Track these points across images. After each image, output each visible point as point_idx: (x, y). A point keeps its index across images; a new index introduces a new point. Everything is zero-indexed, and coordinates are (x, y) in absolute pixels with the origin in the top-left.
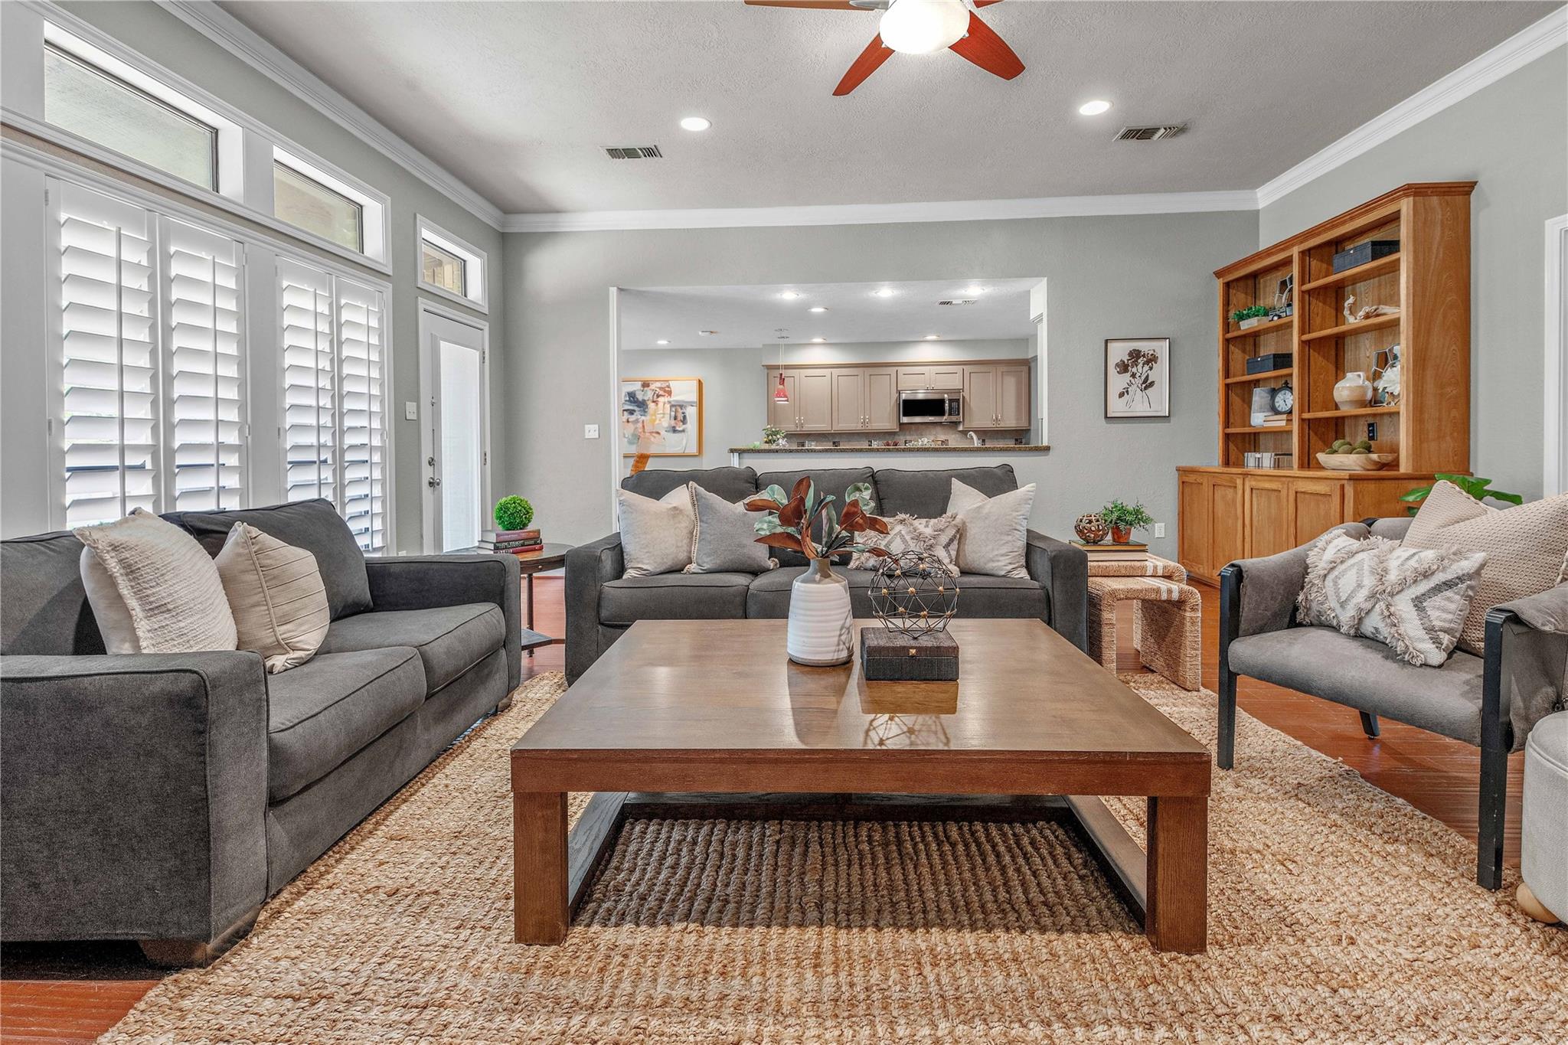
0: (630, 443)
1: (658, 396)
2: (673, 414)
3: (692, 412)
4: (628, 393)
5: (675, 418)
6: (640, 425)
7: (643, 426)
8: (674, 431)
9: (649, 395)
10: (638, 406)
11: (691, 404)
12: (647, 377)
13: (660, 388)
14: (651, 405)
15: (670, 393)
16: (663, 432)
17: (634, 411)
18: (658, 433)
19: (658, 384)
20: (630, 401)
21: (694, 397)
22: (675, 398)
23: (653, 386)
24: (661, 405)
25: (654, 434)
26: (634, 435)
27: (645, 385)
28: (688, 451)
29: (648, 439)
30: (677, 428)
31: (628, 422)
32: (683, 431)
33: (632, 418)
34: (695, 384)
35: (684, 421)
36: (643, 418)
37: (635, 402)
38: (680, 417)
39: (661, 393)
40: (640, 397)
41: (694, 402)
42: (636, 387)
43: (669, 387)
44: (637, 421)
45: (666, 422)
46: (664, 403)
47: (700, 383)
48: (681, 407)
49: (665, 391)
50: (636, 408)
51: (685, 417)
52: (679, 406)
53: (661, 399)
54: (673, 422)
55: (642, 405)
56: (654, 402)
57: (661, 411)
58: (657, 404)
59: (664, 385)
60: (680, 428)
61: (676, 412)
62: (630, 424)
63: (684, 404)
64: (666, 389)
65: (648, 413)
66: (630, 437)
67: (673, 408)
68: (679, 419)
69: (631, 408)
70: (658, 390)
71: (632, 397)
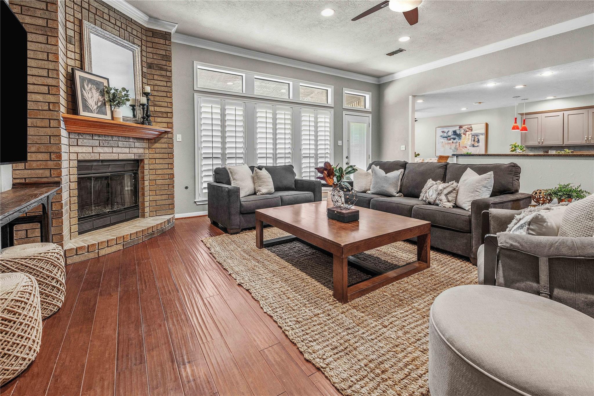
0: (454, 152)
1: (466, 131)
2: (473, 139)
3: (482, 138)
4: (453, 131)
5: (474, 141)
6: (458, 144)
8: (473, 146)
9: (462, 131)
10: (457, 136)
12: (461, 124)
13: (468, 128)
14: (463, 136)
15: (472, 130)
16: (468, 147)
18: (466, 147)
19: (466, 127)
20: (454, 134)
21: (483, 131)
22: (474, 132)
23: (464, 128)
24: (467, 135)
25: (464, 148)
26: (455, 148)
27: (461, 127)
29: (462, 150)
30: (475, 145)
31: (453, 143)
33: (455, 141)
34: (484, 126)
35: (478, 141)
36: (459, 141)
37: (456, 135)
38: (476, 140)
39: (468, 130)
40: (458, 132)
41: (483, 133)
42: (457, 128)
43: (471, 127)
44: (457, 142)
45: (470, 143)
46: (469, 135)
47: (487, 125)
48: (477, 136)
49: (469, 129)
50: (456, 137)
51: (478, 140)
52: (475, 136)
53: (467, 133)
54: (473, 143)
55: (459, 136)
56: (464, 134)
57: (467, 138)
58: (466, 135)
59: (469, 127)
60: (477, 145)
61: (474, 138)
62: (454, 144)
63: (479, 135)
64: (470, 128)
65: (462, 139)
66: (454, 149)
67: (473, 137)
68: (476, 141)
69: (454, 137)
70: (466, 129)
71: (455, 132)
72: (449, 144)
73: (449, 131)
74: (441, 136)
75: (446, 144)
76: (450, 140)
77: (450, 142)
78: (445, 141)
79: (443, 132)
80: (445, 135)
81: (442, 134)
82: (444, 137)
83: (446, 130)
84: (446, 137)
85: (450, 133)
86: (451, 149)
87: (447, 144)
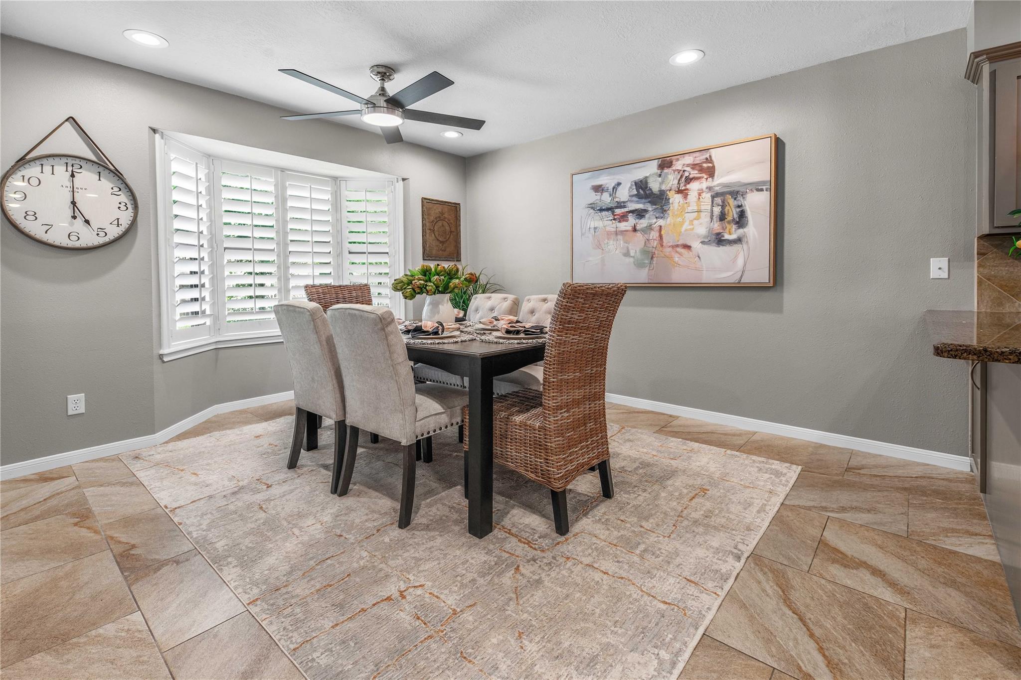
0: (639, 265)
1: (689, 180)
2: (717, 210)
3: (758, 205)
4: (636, 184)
5: (722, 217)
6: (654, 235)
7: (661, 236)
8: (720, 240)
9: (672, 179)
10: (653, 203)
11: (757, 187)
12: (666, 149)
13: (694, 166)
14: (676, 199)
15: (711, 172)
16: (696, 245)
17: (646, 211)
18: (688, 247)
19: (689, 160)
20: (638, 196)
21: (764, 173)
22: (721, 180)
23: (678, 165)
24: (693, 196)
25: (679, 249)
26: (645, 256)
27: (665, 164)
28: (747, 279)
29: (670, 258)
30: (727, 236)
32: (739, 241)
33: (643, 223)
34: (766, 148)
35: (741, 220)
36: (661, 222)
37: (646, 196)
38: (733, 213)
39: (694, 173)
40: (655, 186)
41: (764, 183)
42: (649, 170)
43: (709, 160)
44: (650, 227)
45: (702, 226)
46: (700, 193)
47: (779, 145)
48: (735, 194)
49: (702, 170)
50: (650, 207)
51: (742, 214)
52: (728, 196)
53: (694, 186)
54: (717, 226)
55: (659, 200)
56: (679, 191)
57: (693, 207)
58: (686, 196)
59: (700, 158)
60: (733, 237)
61: (723, 207)
62: (638, 234)
63: (742, 189)
64: (705, 165)
65: (670, 212)
66: (638, 255)
67: (718, 200)
68: (729, 218)
69: (640, 206)
70: (688, 169)
71: (641, 186)
72: (620, 237)
73: (619, 184)
74: (592, 206)
75: (609, 234)
76: (623, 218)
77: (624, 226)
78: (605, 222)
79: (598, 189)
80: (606, 198)
81: (593, 197)
82: (601, 210)
83: (607, 180)
84: (608, 209)
85: (623, 194)
86: (627, 254)
87: (613, 237)
